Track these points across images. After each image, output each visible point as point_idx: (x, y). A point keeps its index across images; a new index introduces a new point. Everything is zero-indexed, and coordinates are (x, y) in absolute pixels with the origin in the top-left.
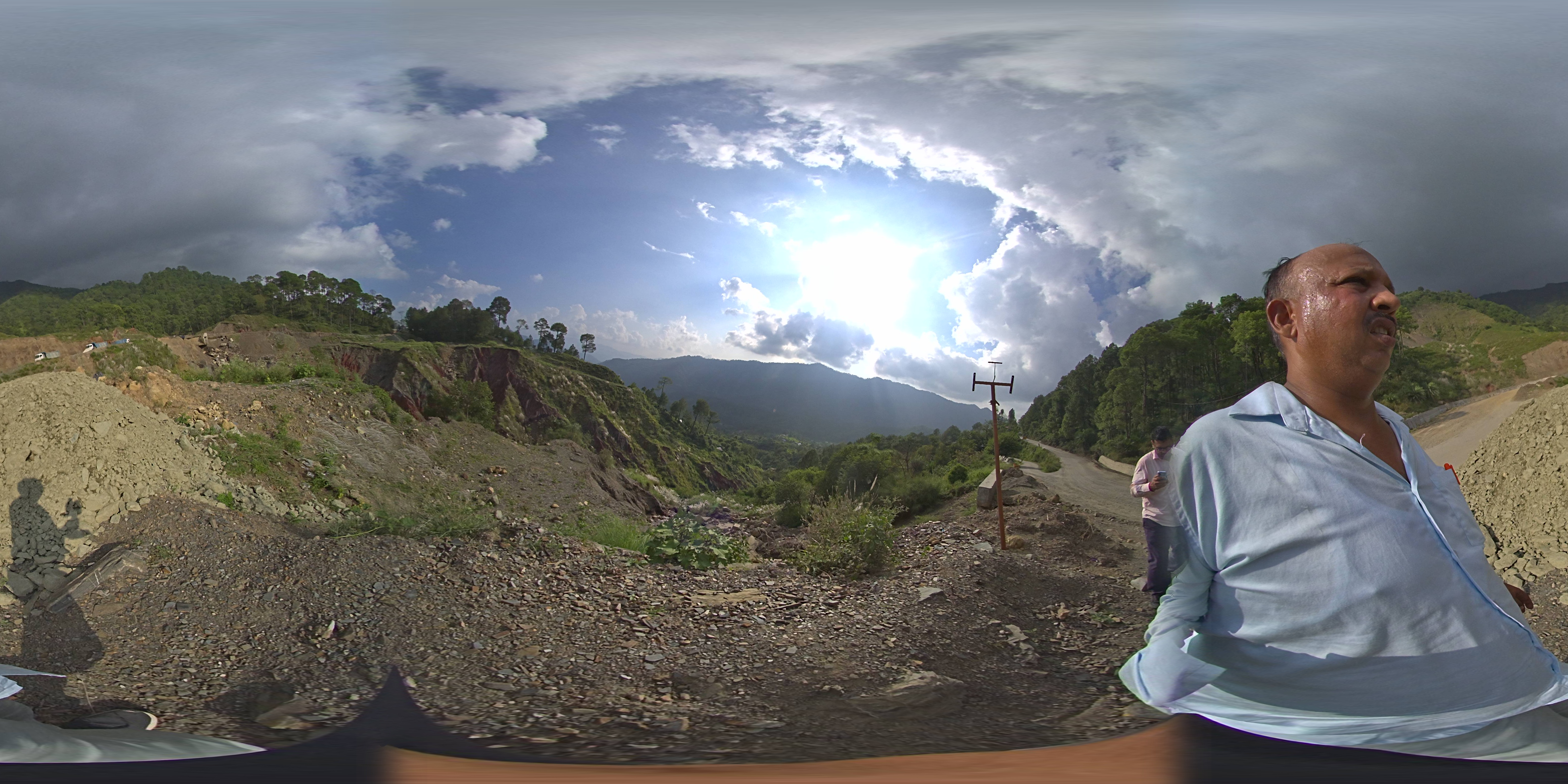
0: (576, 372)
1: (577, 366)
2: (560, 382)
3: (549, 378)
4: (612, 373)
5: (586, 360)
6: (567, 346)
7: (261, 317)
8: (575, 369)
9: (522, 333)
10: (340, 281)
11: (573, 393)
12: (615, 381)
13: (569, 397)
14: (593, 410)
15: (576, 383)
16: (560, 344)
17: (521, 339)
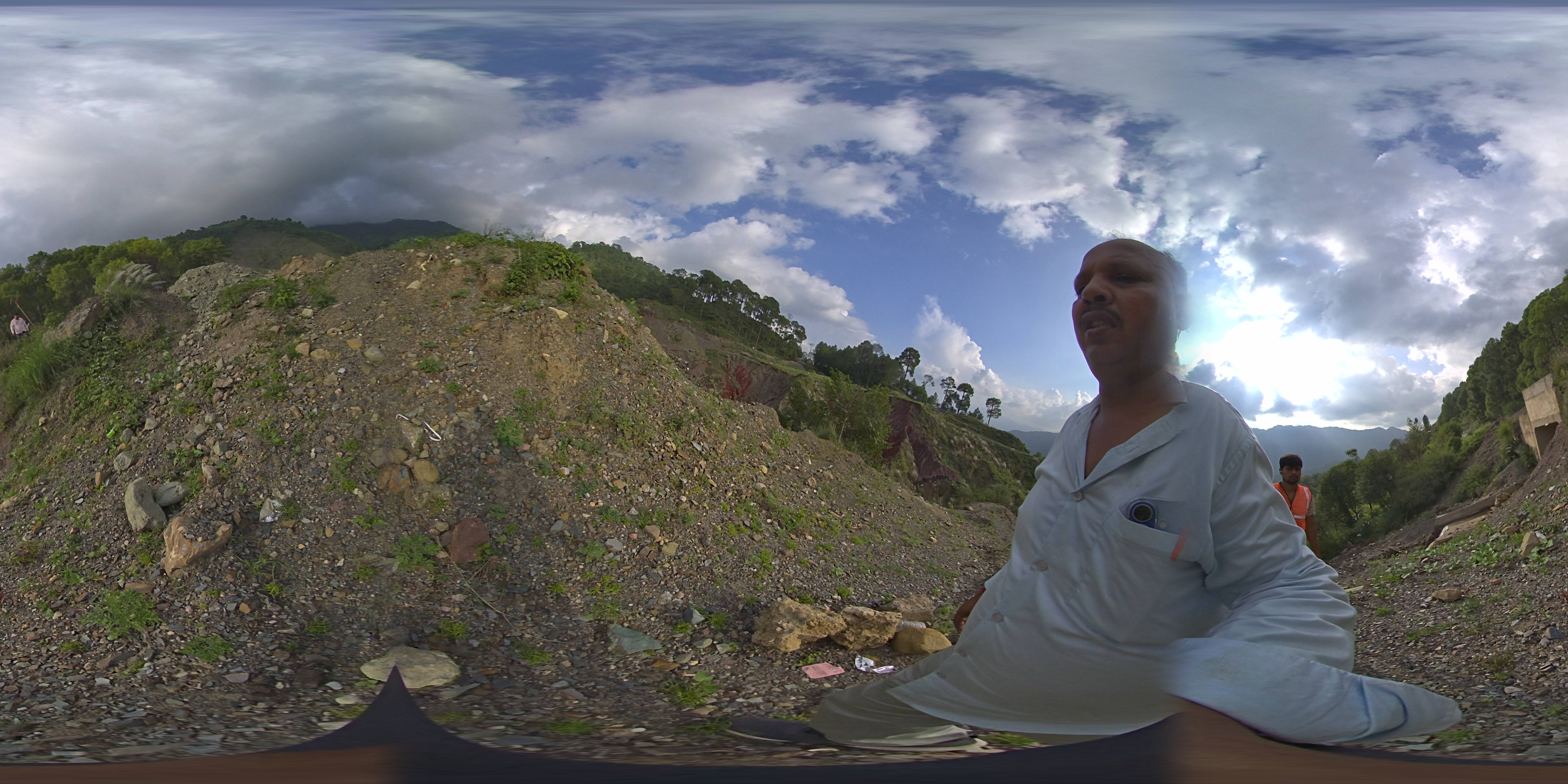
0: (979, 436)
1: (981, 430)
2: (962, 444)
3: (950, 438)
4: (1016, 440)
5: (990, 425)
6: (971, 409)
8: (979, 432)
9: (927, 389)
11: (976, 458)
12: (1020, 449)
13: (971, 461)
14: (996, 478)
15: (979, 447)
16: (965, 405)
17: (926, 395)
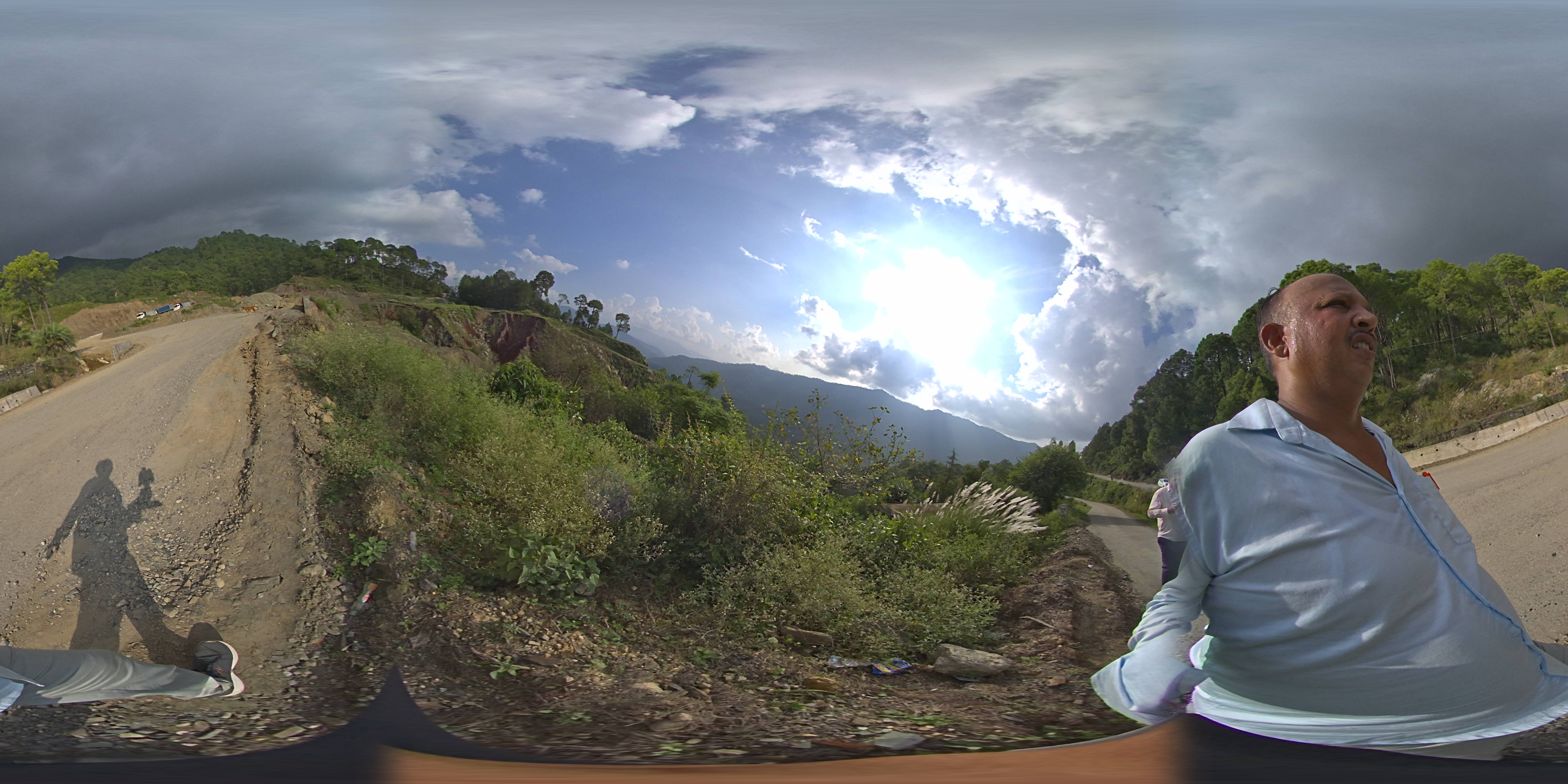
0: (600, 346)
1: (608, 342)
4: (638, 355)
5: (617, 339)
6: (600, 322)
7: (318, 279)
8: (604, 344)
9: (560, 305)
10: (398, 247)
12: (639, 361)
15: (595, 354)
16: (594, 320)
17: (558, 311)
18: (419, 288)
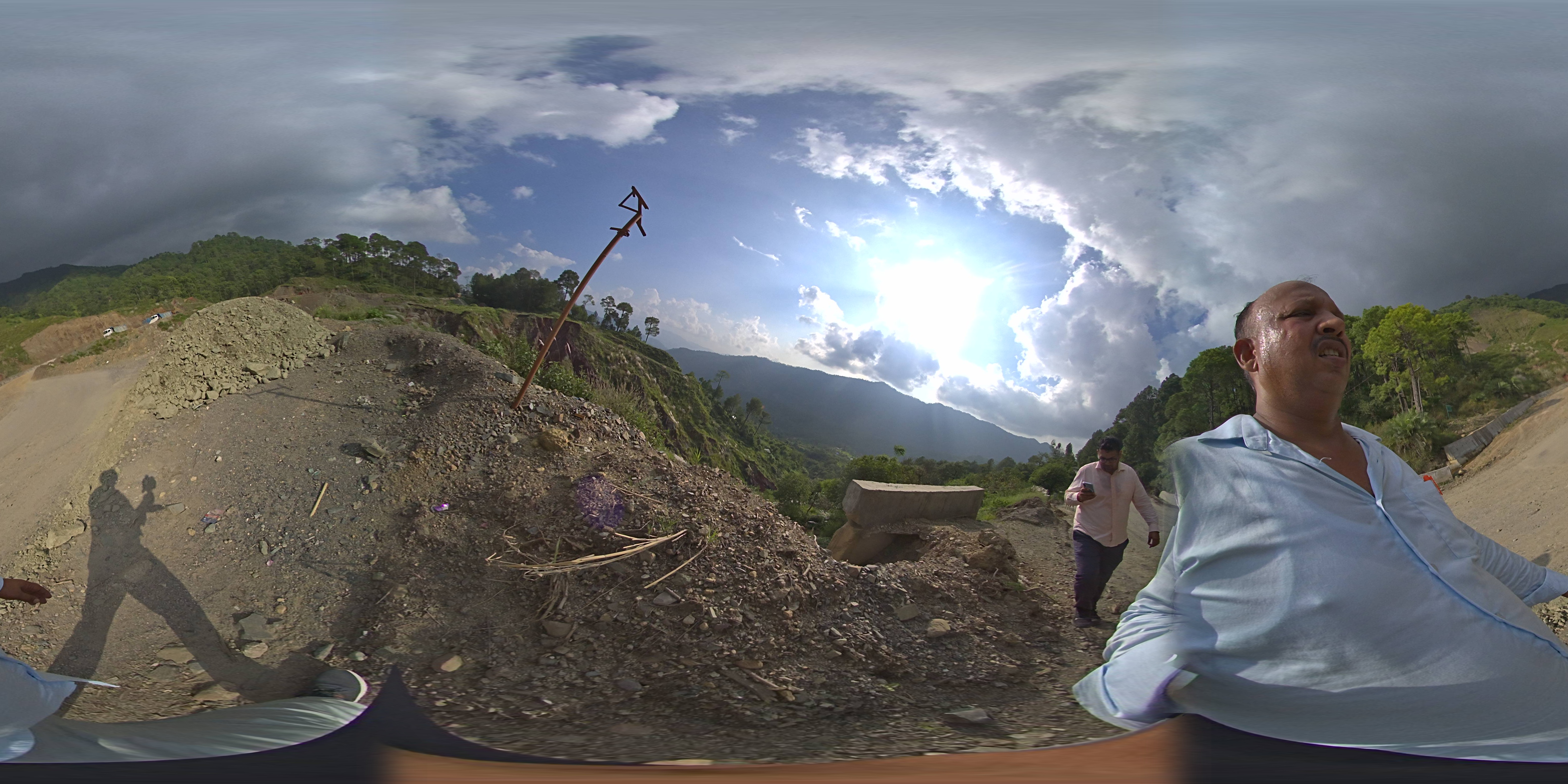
4: (671, 359)
5: (648, 343)
6: (631, 326)
7: (321, 279)
8: (635, 349)
9: (586, 308)
10: (406, 243)
12: (673, 367)
14: (646, 391)
15: (634, 363)
16: (624, 323)
17: (585, 314)
18: (430, 287)
